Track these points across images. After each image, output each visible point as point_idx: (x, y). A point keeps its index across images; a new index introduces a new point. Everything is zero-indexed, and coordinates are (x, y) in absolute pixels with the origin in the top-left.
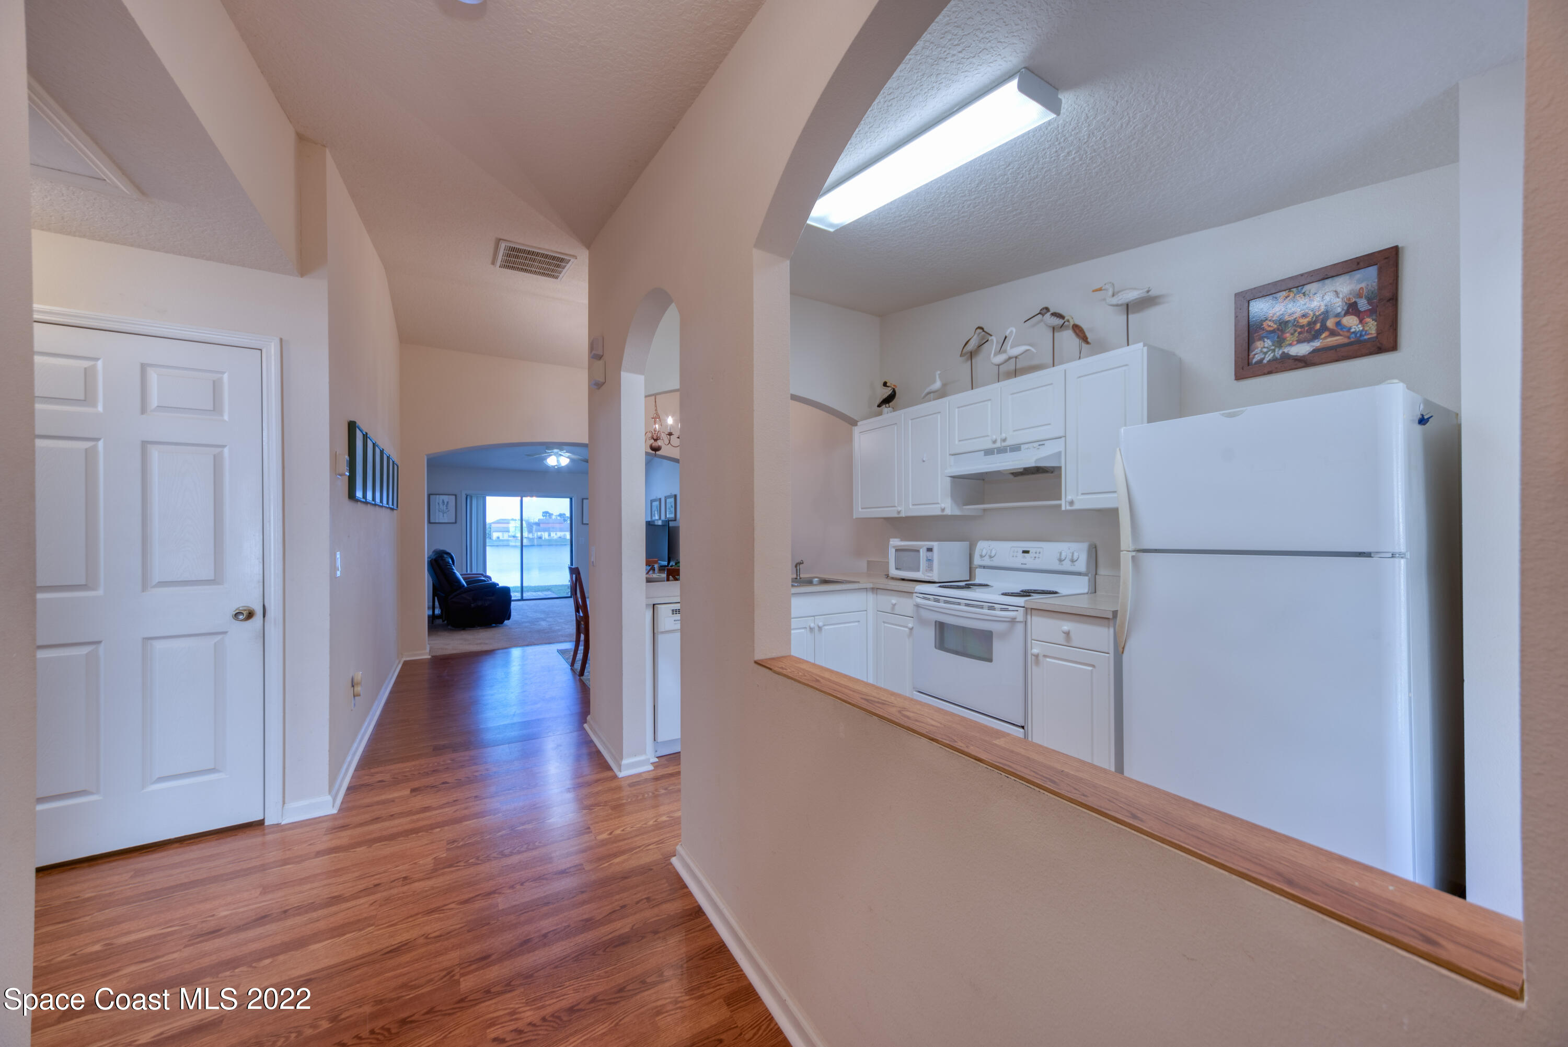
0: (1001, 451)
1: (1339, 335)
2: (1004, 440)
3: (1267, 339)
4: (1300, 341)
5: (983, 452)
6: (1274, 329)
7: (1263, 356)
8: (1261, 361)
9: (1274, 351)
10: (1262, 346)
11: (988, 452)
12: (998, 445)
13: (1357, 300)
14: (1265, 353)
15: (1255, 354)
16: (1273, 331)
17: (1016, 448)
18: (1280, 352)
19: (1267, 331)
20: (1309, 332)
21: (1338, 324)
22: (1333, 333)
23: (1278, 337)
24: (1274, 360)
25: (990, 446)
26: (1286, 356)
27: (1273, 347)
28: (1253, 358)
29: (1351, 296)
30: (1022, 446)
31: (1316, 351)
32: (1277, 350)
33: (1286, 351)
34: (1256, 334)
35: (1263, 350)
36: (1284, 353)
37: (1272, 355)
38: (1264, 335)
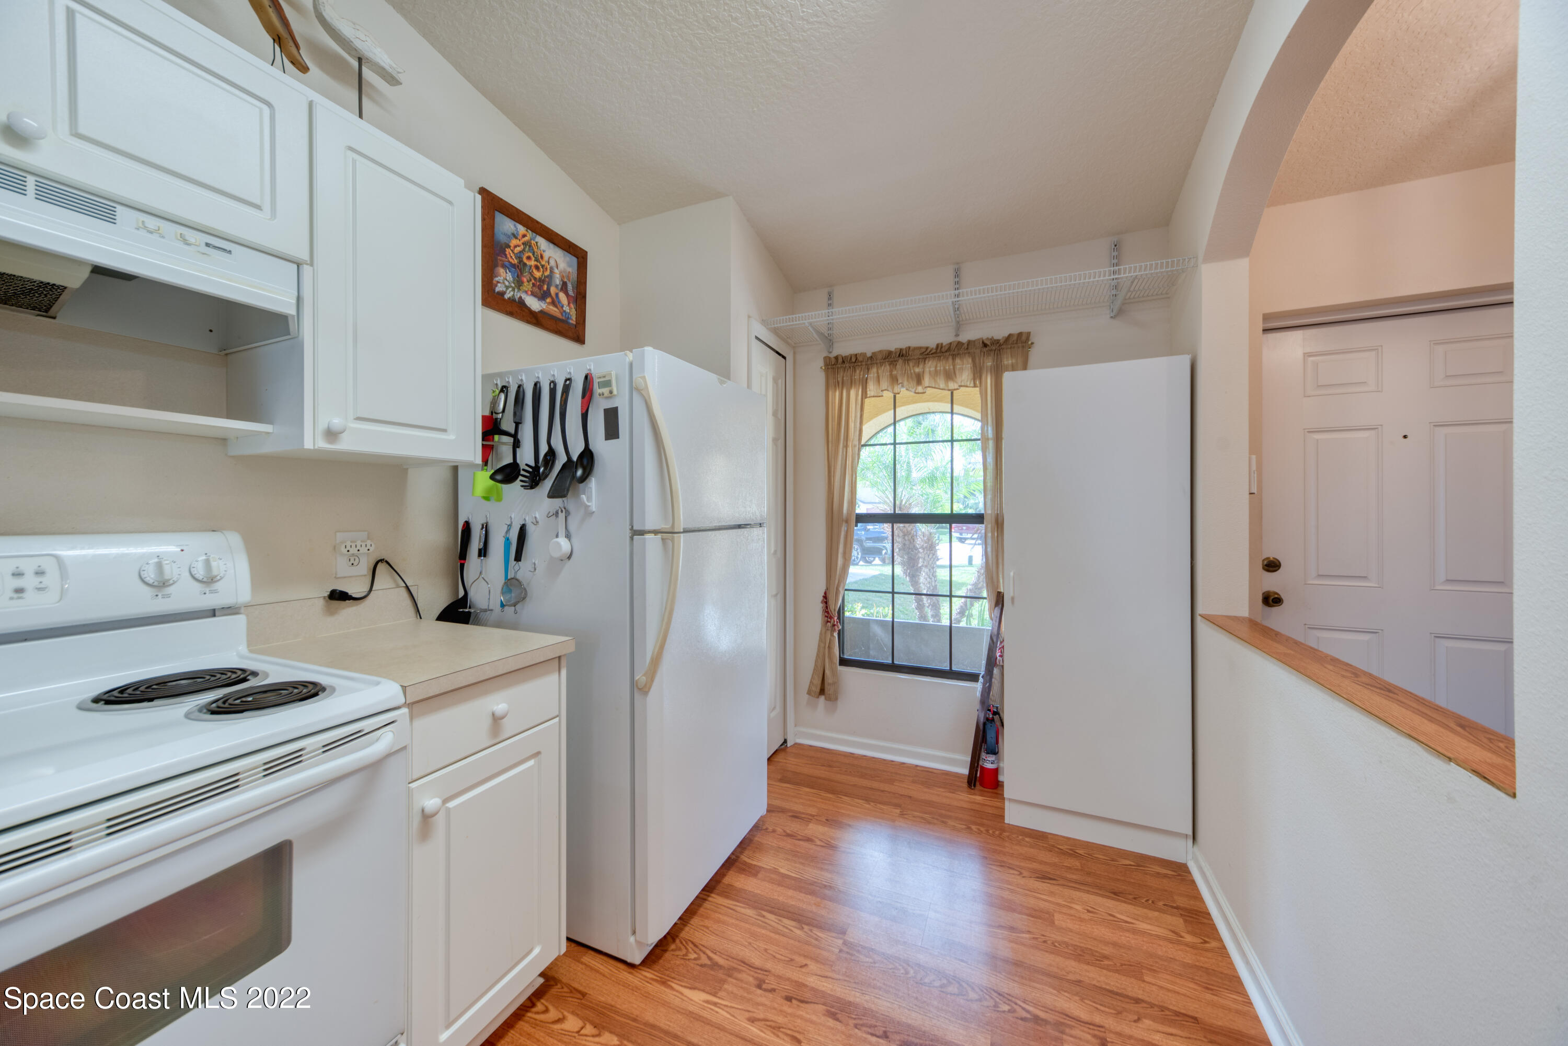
1: (556, 307)
3: (509, 271)
4: (533, 294)
6: (515, 265)
7: (504, 289)
8: (503, 294)
9: (514, 290)
10: (504, 276)
13: (568, 282)
14: (507, 287)
15: (498, 282)
16: (513, 266)
18: (518, 296)
19: (509, 262)
20: (540, 288)
21: (557, 295)
22: (553, 303)
23: (518, 276)
24: (512, 301)
26: (521, 303)
27: (513, 285)
28: (496, 286)
29: (564, 275)
31: (542, 312)
32: (516, 290)
33: (524, 296)
34: (499, 258)
35: (504, 279)
36: (521, 297)
37: (512, 293)
38: (507, 263)
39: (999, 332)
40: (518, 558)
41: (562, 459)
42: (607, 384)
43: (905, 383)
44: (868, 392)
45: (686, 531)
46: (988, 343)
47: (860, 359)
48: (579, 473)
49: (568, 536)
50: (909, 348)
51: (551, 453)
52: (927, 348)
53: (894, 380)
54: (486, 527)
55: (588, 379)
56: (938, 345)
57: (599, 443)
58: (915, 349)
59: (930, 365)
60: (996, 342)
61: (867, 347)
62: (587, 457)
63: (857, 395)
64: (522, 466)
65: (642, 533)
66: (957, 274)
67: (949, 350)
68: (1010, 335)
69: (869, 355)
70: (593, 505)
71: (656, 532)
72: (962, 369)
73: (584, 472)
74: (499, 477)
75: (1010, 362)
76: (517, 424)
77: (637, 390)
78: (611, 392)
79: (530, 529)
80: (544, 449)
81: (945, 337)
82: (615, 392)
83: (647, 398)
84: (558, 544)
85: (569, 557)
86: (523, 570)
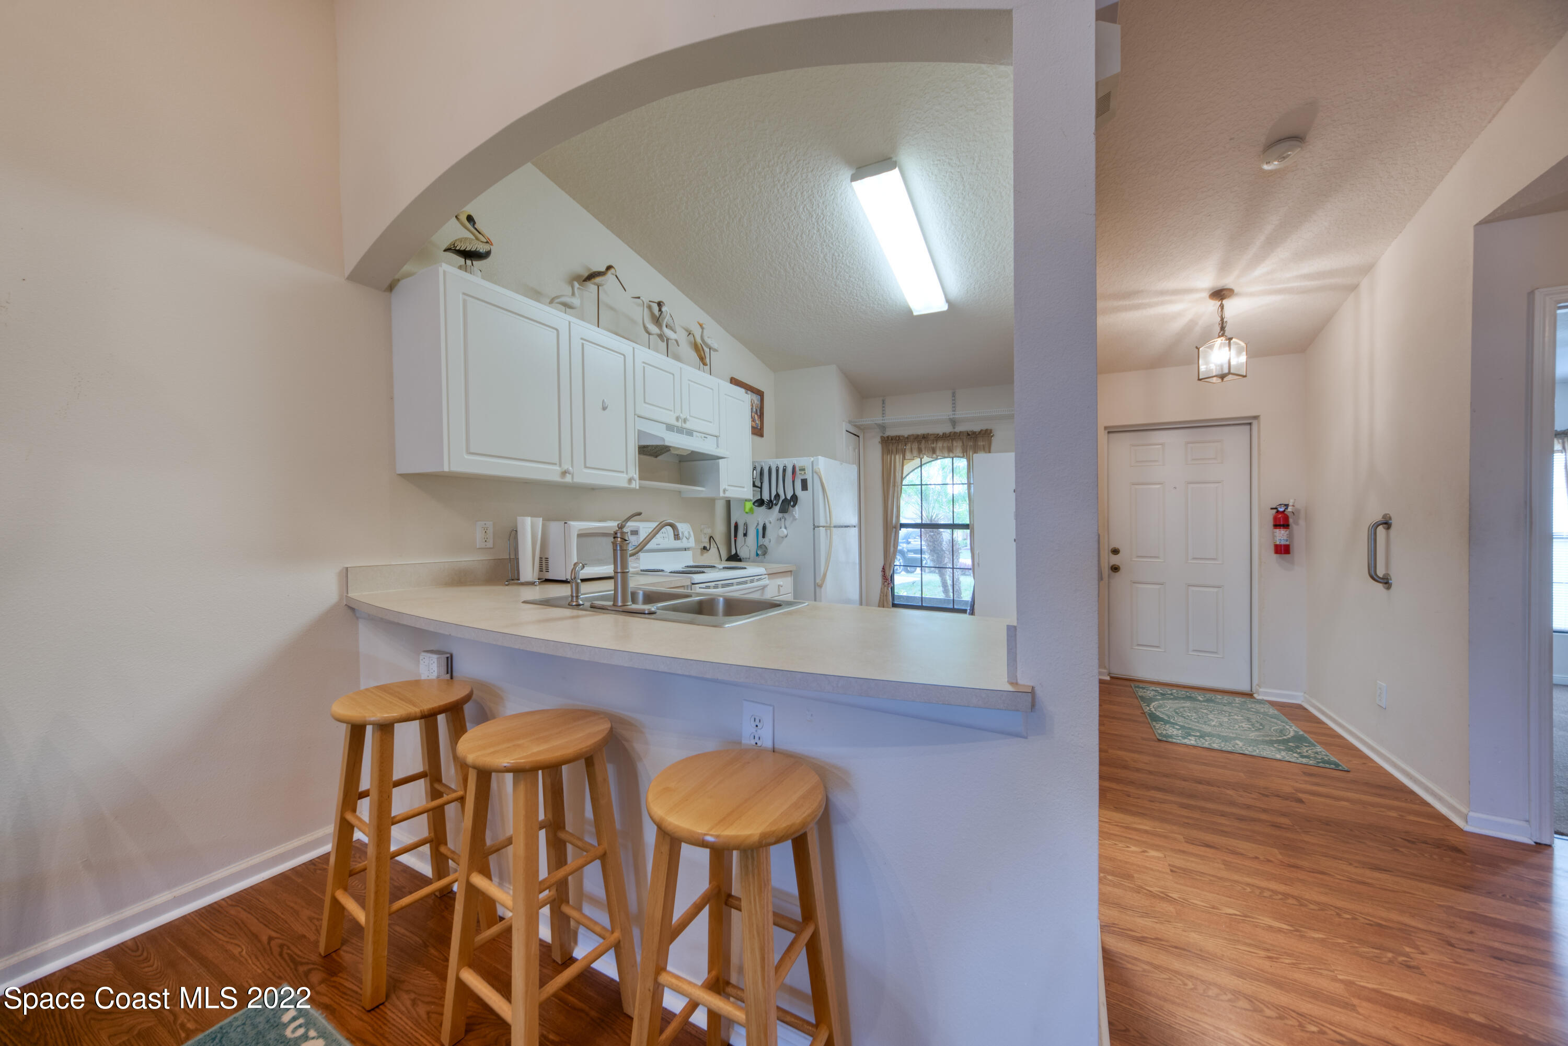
0: (680, 430)
2: (685, 421)
5: (665, 425)
11: (670, 428)
12: (679, 424)
13: (758, 409)
17: (690, 433)
25: (673, 421)
29: (757, 406)
30: (694, 433)
39: (977, 428)
40: (764, 537)
41: (782, 497)
42: (803, 469)
43: (926, 453)
44: (906, 457)
45: (835, 527)
46: (970, 433)
47: (902, 438)
48: (792, 503)
49: (786, 528)
50: (928, 434)
51: (777, 496)
52: (938, 434)
53: (920, 451)
54: (746, 525)
55: (794, 468)
56: (943, 434)
57: (799, 492)
58: (931, 435)
59: (940, 444)
60: (974, 433)
61: (905, 432)
62: (795, 498)
63: (900, 458)
64: (765, 500)
65: (818, 527)
66: (954, 395)
67: (949, 436)
68: (981, 430)
69: (906, 436)
70: (797, 516)
71: (824, 527)
72: (956, 446)
73: (793, 504)
74: (756, 504)
75: (982, 444)
76: (762, 483)
77: (815, 472)
78: (805, 473)
79: (768, 525)
80: (774, 493)
81: (947, 429)
82: (806, 473)
83: (819, 474)
84: (783, 531)
85: (786, 537)
86: (765, 542)
